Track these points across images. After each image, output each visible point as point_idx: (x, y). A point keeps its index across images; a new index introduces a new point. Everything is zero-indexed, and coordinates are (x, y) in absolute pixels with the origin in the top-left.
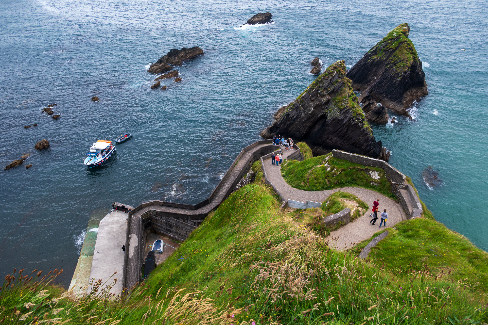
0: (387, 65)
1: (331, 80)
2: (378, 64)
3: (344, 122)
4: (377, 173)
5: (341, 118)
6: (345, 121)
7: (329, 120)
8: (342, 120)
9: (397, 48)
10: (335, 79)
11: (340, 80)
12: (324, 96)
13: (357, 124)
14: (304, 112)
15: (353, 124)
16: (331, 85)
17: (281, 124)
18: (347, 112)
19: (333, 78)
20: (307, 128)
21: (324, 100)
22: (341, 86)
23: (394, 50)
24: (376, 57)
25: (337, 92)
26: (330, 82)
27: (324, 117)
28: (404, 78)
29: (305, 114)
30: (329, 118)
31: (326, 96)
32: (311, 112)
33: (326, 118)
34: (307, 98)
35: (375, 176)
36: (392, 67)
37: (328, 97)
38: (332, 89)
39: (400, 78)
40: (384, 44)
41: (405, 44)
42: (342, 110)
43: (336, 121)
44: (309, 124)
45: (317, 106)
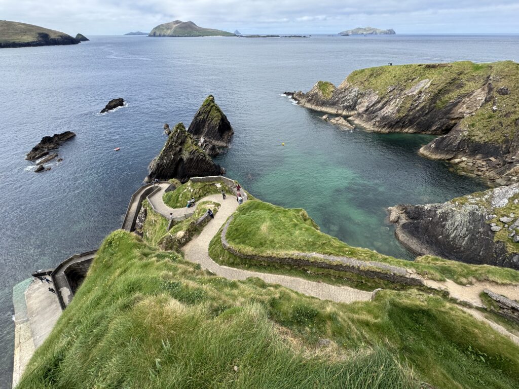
0: (208, 121)
1: (178, 136)
2: (204, 121)
4: (219, 184)
5: (192, 157)
6: (195, 159)
8: (193, 158)
9: (210, 110)
10: (180, 135)
11: (183, 135)
12: (177, 146)
13: (202, 158)
14: (168, 160)
15: (200, 159)
17: (156, 170)
18: (194, 153)
19: (178, 134)
20: (173, 169)
21: (178, 149)
22: (185, 138)
23: (210, 112)
24: (201, 117)
25: (184, 142)
27: (182, 159)
28: (220, 126)
29: (170, 161)
30: (185, 159)
32: (172, 159)
33: (183, 159)
34: (166, 151)
35: (219, 185)
36: (211, 121)
37: (180, 147)
38: (180, 141)
39: (217, 127)
40: (203, 108)
41: (214, 107)
42: (191, 152)
43: (190, 160)
44: (174, 166)
45: (175, 154)
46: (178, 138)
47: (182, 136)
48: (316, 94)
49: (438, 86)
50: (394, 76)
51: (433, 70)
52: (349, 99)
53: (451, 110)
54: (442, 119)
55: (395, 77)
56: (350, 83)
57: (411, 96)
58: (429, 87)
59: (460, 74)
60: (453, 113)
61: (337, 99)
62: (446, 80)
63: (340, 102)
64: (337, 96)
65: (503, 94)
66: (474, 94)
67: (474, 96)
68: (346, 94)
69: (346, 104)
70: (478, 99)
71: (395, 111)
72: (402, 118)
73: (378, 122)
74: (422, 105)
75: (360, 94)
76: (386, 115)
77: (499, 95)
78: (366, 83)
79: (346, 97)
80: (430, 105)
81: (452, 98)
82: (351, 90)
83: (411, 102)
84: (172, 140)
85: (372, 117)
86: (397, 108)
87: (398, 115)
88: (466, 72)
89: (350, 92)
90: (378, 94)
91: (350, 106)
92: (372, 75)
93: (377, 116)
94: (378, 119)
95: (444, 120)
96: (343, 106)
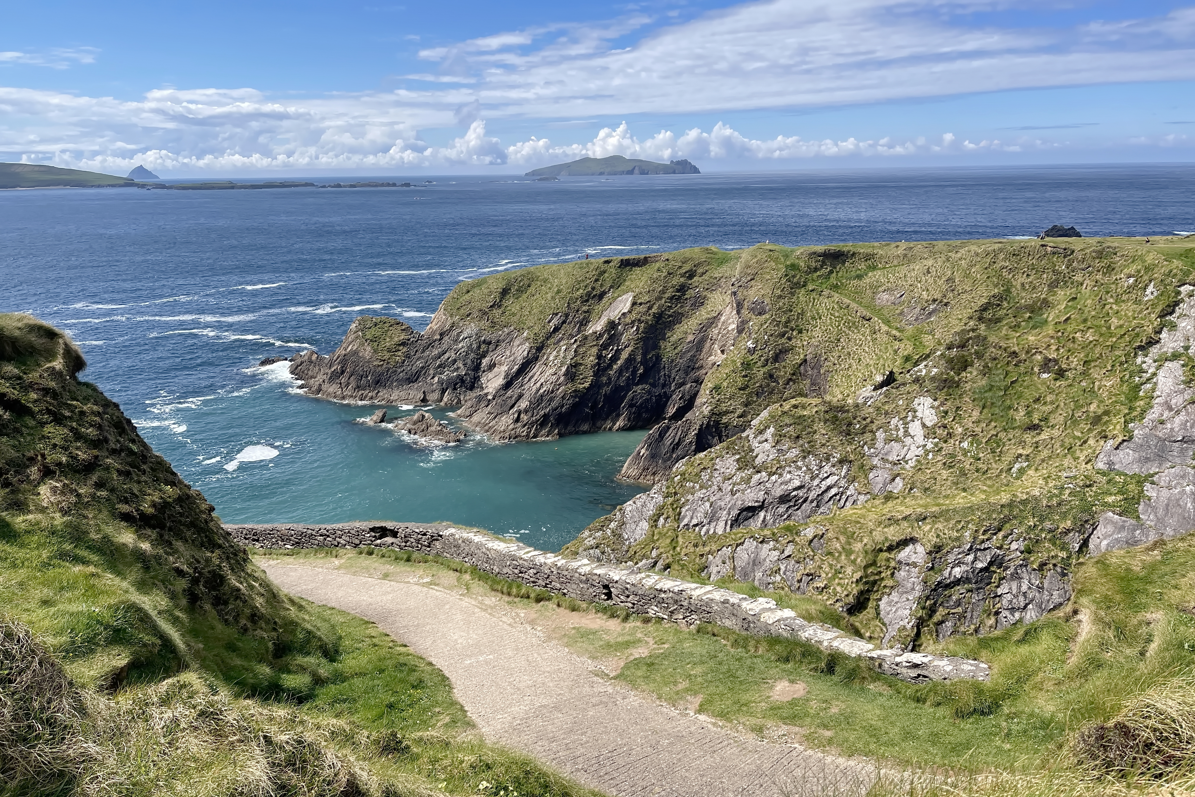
48: (355, 353)
49: (650, 308)
50: (556, 290)
51: (637, 270)
52: (455, 361)
53: (693, 359)
54: (683, 384)
55: (559, 292)
56: (451, 316)
57: (592, 335)
58: (630, 312)
59: (691, 275)
60: (702, 367)
61: (420, 364)
62: (663, 292)
63: (432, 372)
64: (418, 355)
65: (760, 314)
66: (723, 318)
67: (724, 322)
68: (445, 347)
69: (447, 374)
70: (730, 329)
71: (562, 378)
72: (585, 394)
73: (526, 411)
74: (624, 355)
75: (484, 341)
76: (542, 391)
77: (754, 317)
78: (497, 312)
79: (447, 355)
80: (644, 355)
81: (689, 331)
82: (458, 335)
83: (594, 350)
85: (510, 402)
86: (564, 369)
87: (570, 387)
88: (700, 271)
89: (456, 341)
90: (527, 339)
91: (461, 380)
92: (505, 292)
93: (520, 396)
94: (523, 404)
95: (688, 386)
96: (441, 382)
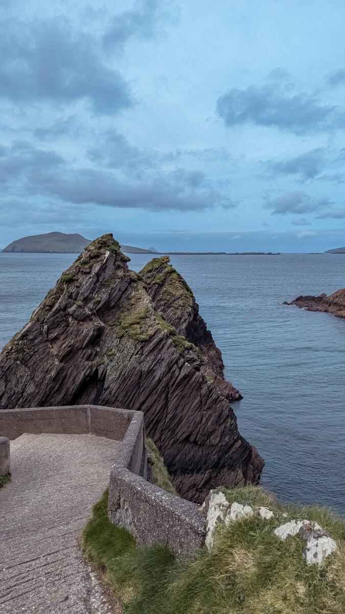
1: (98, 275)
3: (157, 379)
5: (145, 367)
6: (158, 374)
7: (113, 381)
8: (151, 371)
9: (164, 282)
10: (109, 272)
11: (120, 273)
12: (87, 318)
14: (32, 379)
15: (181, 377)
16: (100, 288)
18: (159, 347)
19: (103, 269)
21: (88, 329)
22: (126, 289)
25: (117, 306)
26: (97, 281)
27: (95, 377)
30: (111, 376)
31: (91, 320)
32: (53, 374)
33: (103, 378)
34: (35, 339)
37: (98, 322)
38: (105, 297)
39: (184, 325)
42: (146, 342)
45: (70, 352)
46: (99, 282)
47: (113, 277)
84: (72, 289)
